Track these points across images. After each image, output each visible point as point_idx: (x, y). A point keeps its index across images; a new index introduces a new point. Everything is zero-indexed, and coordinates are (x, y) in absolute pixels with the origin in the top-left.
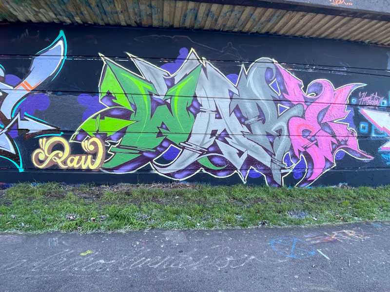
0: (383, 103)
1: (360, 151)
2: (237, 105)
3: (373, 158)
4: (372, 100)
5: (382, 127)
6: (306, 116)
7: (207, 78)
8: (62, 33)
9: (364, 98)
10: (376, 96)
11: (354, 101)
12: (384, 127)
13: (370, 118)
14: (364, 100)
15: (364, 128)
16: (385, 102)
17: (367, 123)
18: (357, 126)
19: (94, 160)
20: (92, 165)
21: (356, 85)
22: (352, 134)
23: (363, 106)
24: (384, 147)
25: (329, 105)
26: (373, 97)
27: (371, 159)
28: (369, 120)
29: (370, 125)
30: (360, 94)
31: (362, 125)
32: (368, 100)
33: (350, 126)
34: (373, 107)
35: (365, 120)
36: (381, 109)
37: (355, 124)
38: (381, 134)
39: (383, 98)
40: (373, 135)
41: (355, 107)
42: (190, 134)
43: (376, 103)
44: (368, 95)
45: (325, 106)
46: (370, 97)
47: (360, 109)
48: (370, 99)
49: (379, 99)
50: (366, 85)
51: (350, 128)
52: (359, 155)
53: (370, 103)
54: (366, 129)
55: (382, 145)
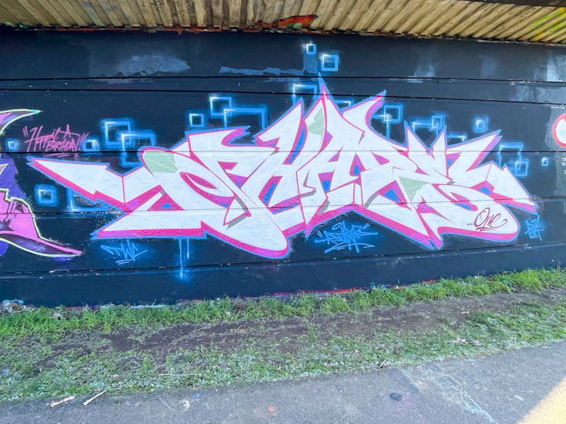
0: (89, 145)
1: (43, 239)
3: (79, 253)
4: (58, 141)
9: (37, 139)
10: (68, 132)
11: (12, 145)
12: (98, 194)
13: (58, 177)
14: (36, 143)
15: (47, 197)
16: (94, 142)
17: (52, 187)
18: (30, 194)
21: (14, 113)
22: (20, 207)
23: (40, 153)
24: (105, 230)
26: (61, 135)
27: (75, 256)
28: (57, 182)
29: (62, 191)
30: (25, 131)
31: (40, 191)
32: (49, 141)
33: (11, 194)
34: (67, 155)
35: (47, 182)
36: (87, 156)
37: (24, 190)
38: (94, 206)
39: (85, 136)
40: (73, 209)
41: (19, 158)
43: (72, 145)
44: (46, 132)
46: (52, 136)
47: (29, 160)
48: (52, 139)
49: (76, 138)
50: (39, 111)
51: (12, 198)
52: (44, 249)
53: (53, 147)
54: (52, 199)
55: (99, 227)
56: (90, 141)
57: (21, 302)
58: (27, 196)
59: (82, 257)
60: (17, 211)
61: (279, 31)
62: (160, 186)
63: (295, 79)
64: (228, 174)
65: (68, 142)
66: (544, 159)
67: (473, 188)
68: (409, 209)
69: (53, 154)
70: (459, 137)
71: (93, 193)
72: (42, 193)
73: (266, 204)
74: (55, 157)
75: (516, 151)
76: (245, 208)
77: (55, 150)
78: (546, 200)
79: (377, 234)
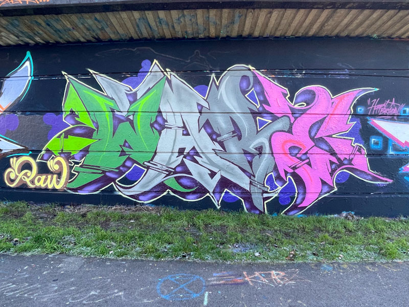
0: (405, 112)
1: (371, 172)
2: (208, 120)
3: (391, 181)
4: (387, 108)
5: (404, 142)
6: (294, 130)
7: (172, 90)
8: (28, 54)
9: (375, 106)
10: (393, 103)
11: (360, 110)
12: (406, 142)
13: (385, 131)
14: (375, 109)
15: (376, 143)
16: (408, 110)
17: (380, 137)
18: (367, 141)
19: (59, 180)
20: (57, 185)
21: (364, 90)
22: (359, 150)
23: (375, 116)
24: (408, 167)
25: (326, 115)
26: (389, 105)
27: (388, 183)
28: (384, 134)
29: (386, 141)
30: (369, 101)
31: (373, 140)
32: (381, 108)
33: (356, 141)
34: (391, 117)
35: (378, 134)
36: (402, 119)
37: (364, 139)
38: (404, 150)
39: (403, 105)
40: (391, 152)
41: (362, 118)
42: (155, 153)
43: (394, 111)
44: (381, 102)
45: (319, 118)
46: (384, 105)
47: (369, 120)
48: (383, 107)
49: (397, 106)
50: (378, 89)
51: (356, 144)
52: (370, 177)
53: (384, 112)
54: (379, 145)
55: (405, 165)
56: (405, 109)
57: (353, 213)
58: (365, 143)
59: (393, 184)
60: (357, 153)
65: (393, 109)
69: (383, 116)
72: (374, 141)
74: (382, 118)
77: (385, 114)
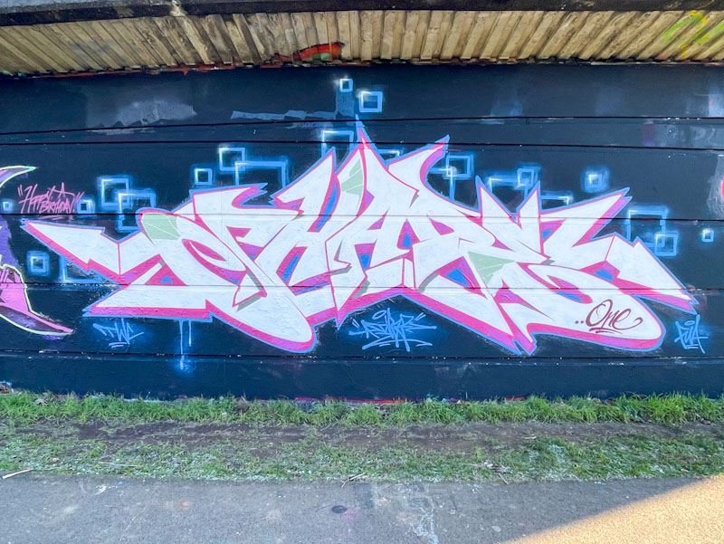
0: (84, 206)
1: (34, 314)
3: (69, 331)
4: (51, 201)
9: (31, 199)
10: (62, 191)
11: (7, 206)
12: (91, 262)
13: (51, 242)
14: (31, 203)
15: (39, 265)
16: (90, 203)
17: (44, 253)
18: (23, 261)
21: (10, 170)
22: (11, 274)
23: (33, 215)
24: (98, 306)
26: (55, 195)
28: (50, 248)
29: (55, 259)
30: (20, 190)
31: (33, 258)
32: (42, 201)
33: (3, 261)
34: (61, 217)
35: (42, 248)
36: (81, 219)
37: (17, 257)
38: (88, 277)
39: (80, 195)
40: (65, 279)
41: (13, 219)
43: (65, 206)
44: (40, 191)
46: (46, 195)
47: (23, 222)
48: (46, 199)
49: (71, 198)
50: (34, 168)
51: (5, 265)
52: (34, 325)
53: (47, 208)
54: (44, 267)
55: (92, 302)
56: (85, 201)
57: (9, 384)
58: (20, 263)
59: (72, 336)
60: (9, 280)
61: (305, 65)
62: (159, 255)
63: (325, 124)
64: (238, 243)
65: (63, 203)
66: (706, 232)
67: (584, 270)
68: (484, 296)
69: (47, 216)
70: (561, 198)
71: (87, 262)
72: (34, 260)
73: (287, 283)
74: (49, 220)
75: (657, 219)
76: (261, 287)
77: (49, 212)
78: (711, 293)
79: (435, 327)
